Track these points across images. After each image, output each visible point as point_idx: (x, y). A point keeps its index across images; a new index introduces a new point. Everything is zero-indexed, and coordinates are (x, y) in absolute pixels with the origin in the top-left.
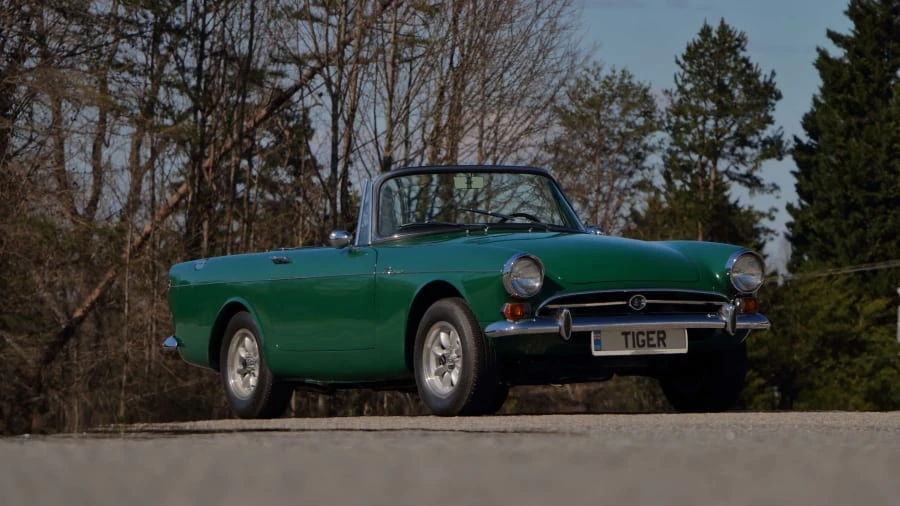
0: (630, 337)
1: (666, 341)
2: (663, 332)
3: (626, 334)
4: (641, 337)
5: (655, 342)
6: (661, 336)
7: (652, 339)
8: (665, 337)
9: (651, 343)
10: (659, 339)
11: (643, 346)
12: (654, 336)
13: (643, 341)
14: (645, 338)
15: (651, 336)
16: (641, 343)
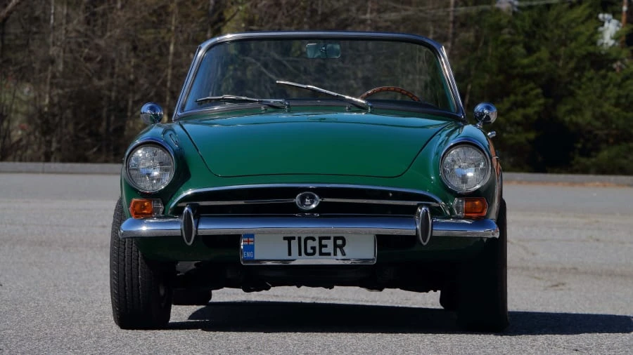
0: (294, 244)
1: (345, 249)
2: (343, 239)
3: (289, 239)
4: (310, 243)
5: (330, 249)
6: (339, 242)
7: (326, 246)
8: (344, 244)
9: (324, 250)
10: (336, 246)
11: (313, 254)
12: (330, 243)
13: (313, 248)
14: (316, 244)
15: (324, 242)
16: (310, 251)
